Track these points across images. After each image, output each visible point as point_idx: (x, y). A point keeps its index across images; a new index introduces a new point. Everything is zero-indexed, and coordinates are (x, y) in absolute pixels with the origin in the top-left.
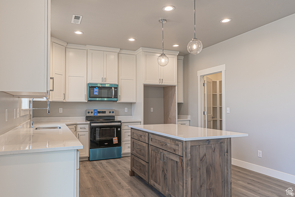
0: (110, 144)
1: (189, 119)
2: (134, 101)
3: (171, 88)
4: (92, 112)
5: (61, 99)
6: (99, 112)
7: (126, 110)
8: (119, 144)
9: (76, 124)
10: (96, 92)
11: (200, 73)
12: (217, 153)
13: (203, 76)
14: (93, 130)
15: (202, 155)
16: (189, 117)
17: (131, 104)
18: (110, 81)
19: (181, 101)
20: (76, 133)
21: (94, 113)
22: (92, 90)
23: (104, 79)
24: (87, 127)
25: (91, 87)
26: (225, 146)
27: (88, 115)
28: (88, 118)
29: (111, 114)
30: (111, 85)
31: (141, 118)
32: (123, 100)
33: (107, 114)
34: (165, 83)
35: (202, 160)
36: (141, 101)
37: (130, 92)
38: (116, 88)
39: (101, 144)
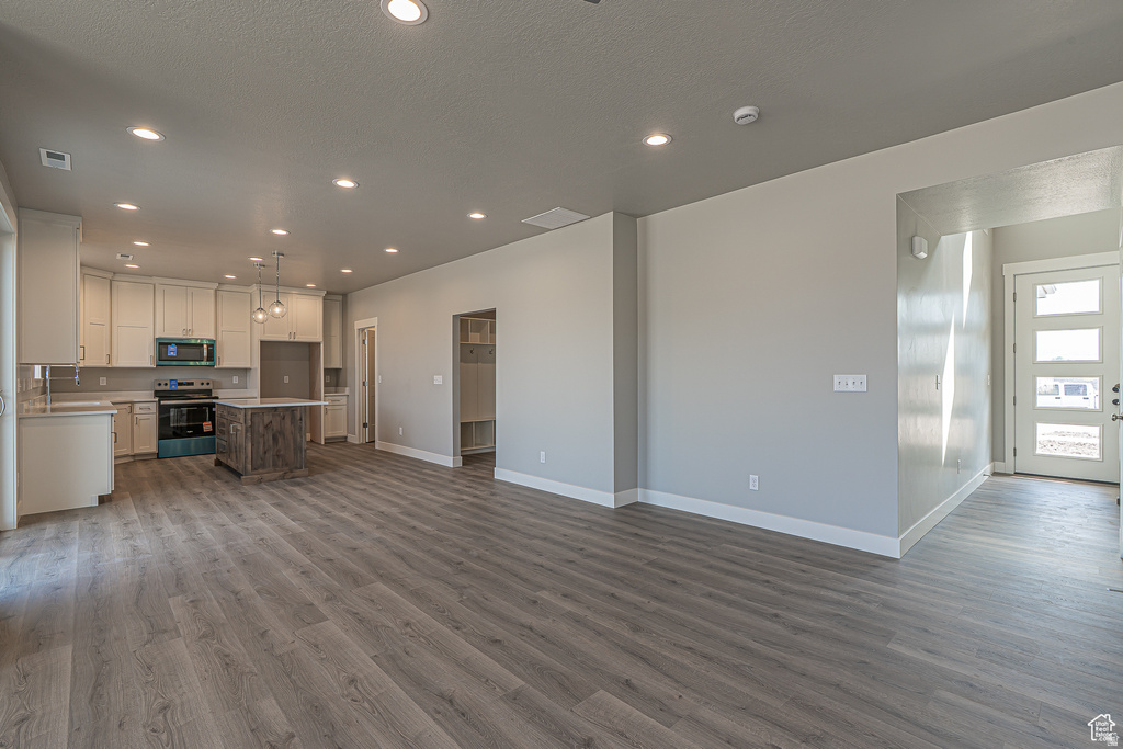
0: (198, 431)
1: (347, 393)
2: (248, 366)
3: (311, 347)
4: (166, 384)
5: (103, 363)
6: (180, 384)
7: (235, 380)
9: (132, 403)
10: (173, 349)
11: (359, 325)
12: (288, 420)
13: (363, 330)
14: (163, 411)
15: (266, 422)
16: (347, 390)
17: (243, 370)
18: (202, 332)
19: (336, 364)
20: (132, 417)
21: (171, 385)
22: (164, 349)
23: (187, 331)
24: (154, 408)
25: (162, 345)
26: (299, 415)
27: (159, 388)
28: (157, 393)
29: (205, 387)
30: (202, 339)
31: (256, 392)
32: (225, 364)
33: (197, 386)
34: (300, 338)
35: (266, 427)
36: (257, 365)
37: (240, 351)
38: (212, 345)
39: (178, 433)
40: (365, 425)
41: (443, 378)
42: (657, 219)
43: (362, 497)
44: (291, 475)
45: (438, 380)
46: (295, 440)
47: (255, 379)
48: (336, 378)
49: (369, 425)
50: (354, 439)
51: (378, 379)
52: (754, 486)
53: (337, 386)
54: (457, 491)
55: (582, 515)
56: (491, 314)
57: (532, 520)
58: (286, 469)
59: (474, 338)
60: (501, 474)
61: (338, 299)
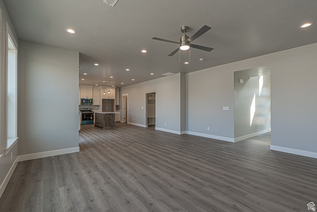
0: (90, 119)
3: (112, 101)
4: (83, 109)
6: (85, 109)
7: (96, 108)
8: (93, 119)
10: (84, 101)
11: (123, 95)
12: (112, 116)
14: (83, 115)
16: (120, 110)
17: (98, 106)
18: (90, 97)
19: (118, 104)
23: (87, 97)
24: (81, 114)
25: (82, 100)
26: (114, 115)
27: (81, 110)
28: (81, 111)
29: (90, 109)
30: (90, 99)
31: (101, 110)
32: (94, 104)
33: (88, 109)
34: (110, 98)
35: (107, 118)
36: (101, 104)
37: (98, 102)
38: (92, 100)
39: (86, 119)
40: (125, 118)
41: (144, 108)
42: (190, 74)
43: (128, 132)
44: (112, 128)
45: (142, 108)
46: (113, 120)
47: (101, 107)
48: (118, 107)
49: (126, 118)
50: (122, 122)
51: (128, 108)
52: (208, 129)
53: (118, 109)
54: (147, 131)
55: (174, 135)
56: (155, 93)
57: (163, 136)
58: (111, 127)
59: (150, 98)
60: (156, 128)
61: (119, 89)
